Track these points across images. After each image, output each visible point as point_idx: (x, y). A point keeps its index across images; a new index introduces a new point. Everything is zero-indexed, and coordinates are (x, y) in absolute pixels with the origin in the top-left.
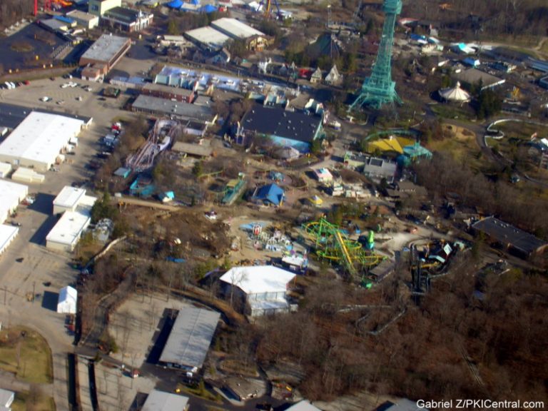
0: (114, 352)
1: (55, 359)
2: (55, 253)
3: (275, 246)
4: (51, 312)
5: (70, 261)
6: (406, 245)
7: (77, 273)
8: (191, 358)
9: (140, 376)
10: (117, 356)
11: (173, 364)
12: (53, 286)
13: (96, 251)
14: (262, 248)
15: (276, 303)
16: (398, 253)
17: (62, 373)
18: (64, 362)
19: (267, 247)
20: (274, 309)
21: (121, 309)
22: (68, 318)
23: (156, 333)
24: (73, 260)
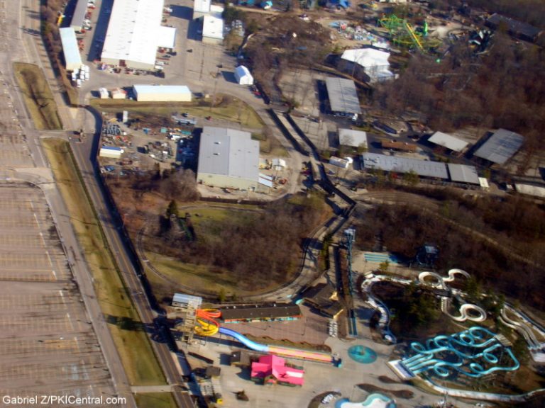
0: (297, 107)
1: (259, 113)
2: (212, 46)
3: (361, 37)
4: (236, 84)
5: (224, 51)
6: (447, 34)
7: (235, 58)
8: (352, 108)
9: (323, 121)
10: (300, 110)
11: (340, 112)
12: (225, 67)
13: (240, 44)
14: (352, 38)
15: (385, 73)
16: (445, 40)
17: (270, 122)
18: (266, 115)
19: (356, 37)
20: (385, 77)
21: (282, 80)
22: (250, 88)
23: (316, 94)
24: (227, 50)
